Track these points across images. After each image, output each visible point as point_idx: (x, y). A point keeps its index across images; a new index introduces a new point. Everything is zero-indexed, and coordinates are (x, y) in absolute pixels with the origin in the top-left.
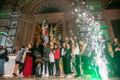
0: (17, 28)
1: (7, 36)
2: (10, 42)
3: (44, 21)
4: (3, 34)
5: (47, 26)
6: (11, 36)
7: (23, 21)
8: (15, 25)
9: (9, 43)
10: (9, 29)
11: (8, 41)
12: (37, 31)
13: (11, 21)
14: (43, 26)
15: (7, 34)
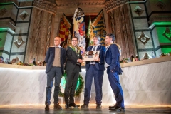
0: (29, 22)
1: (13, 35)
2: (19, 44)
3: (77, 11)
4: (6, 31)
5: (82, 19)
6: (20, 35)
7: (38, 10)
8: (25, 16)
9: (18, 46)
10: (15, 22)
11: (16, 43)
12: (64, 27)
13: (18, 9)
14: (74, 19)
15: (13, 32)
